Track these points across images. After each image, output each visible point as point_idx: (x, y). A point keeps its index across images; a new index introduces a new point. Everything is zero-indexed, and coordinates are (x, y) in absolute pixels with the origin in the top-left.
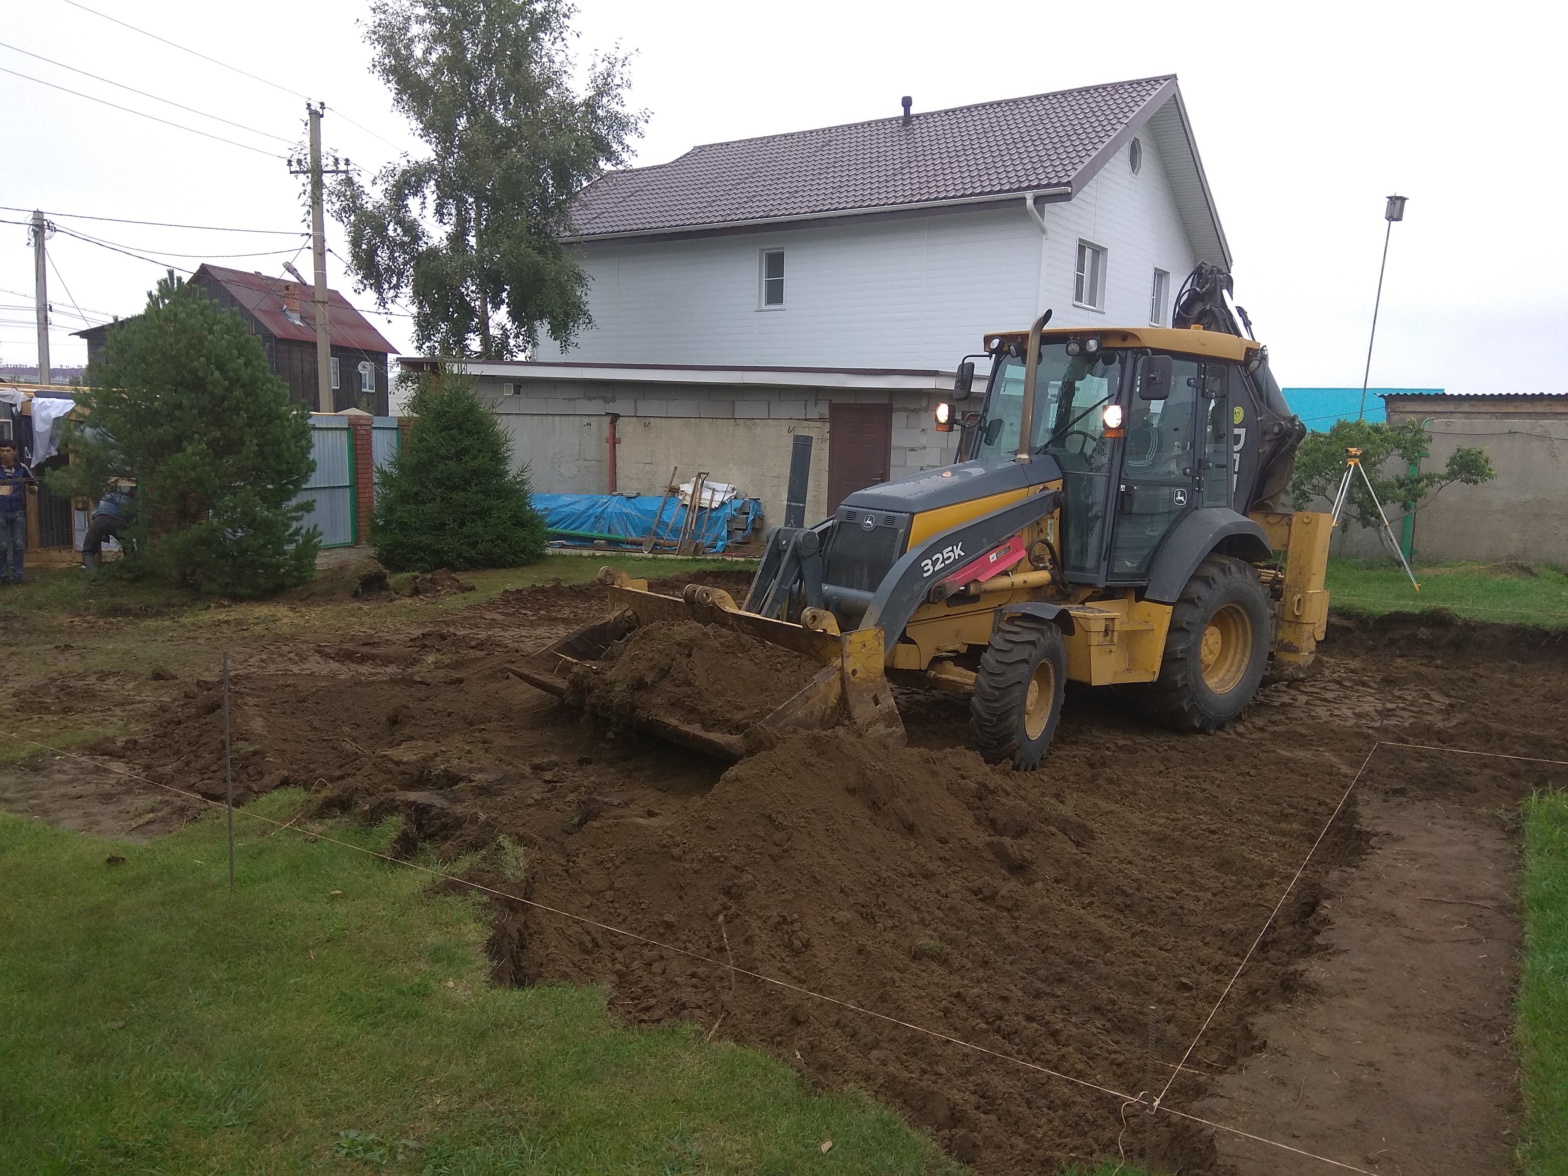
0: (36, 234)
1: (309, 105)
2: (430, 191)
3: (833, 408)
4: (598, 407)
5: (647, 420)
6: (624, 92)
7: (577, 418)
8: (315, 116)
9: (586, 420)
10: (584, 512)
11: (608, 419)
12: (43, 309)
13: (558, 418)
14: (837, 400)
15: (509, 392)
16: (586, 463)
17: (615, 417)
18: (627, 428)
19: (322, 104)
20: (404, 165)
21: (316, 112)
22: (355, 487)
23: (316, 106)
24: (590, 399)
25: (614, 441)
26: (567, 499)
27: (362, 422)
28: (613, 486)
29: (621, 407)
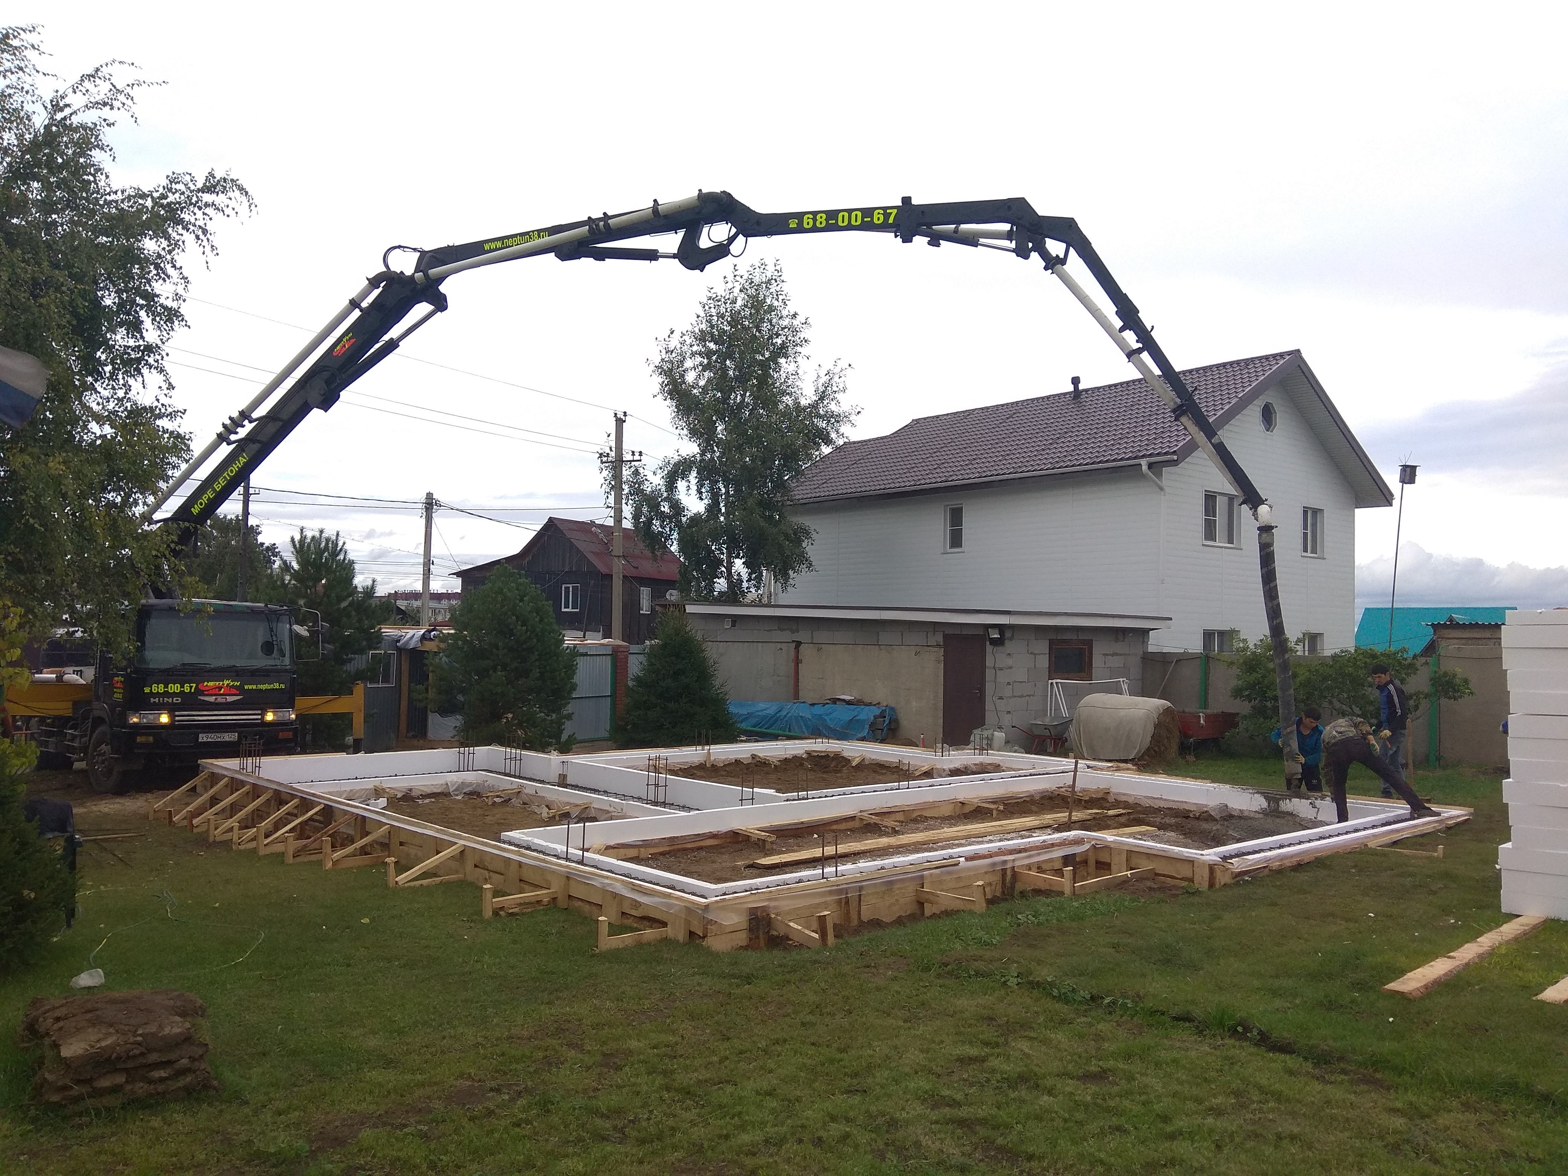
0: (427, 509)
1: (616, 414)
2: (693, 476)
3: (946, 637)
4: (787, 636)
5: (820, 646)
6: (839, 396)
7: (773, 645)
8: (620, 422)
9: (779, 646)
10: (773, 716)
11: (794, 645)
12: (428, 563)
13: (760, 644)
14: (949, 631)
15: (727, 625)
16: (779, 678)
17: (798, 644)
18: (806, 651)
19: (625, 413)
20: (677, 458)
21: (620, 419)
22: (613, 696)
23: (620, 415)
24: (782, 630)
25: (797, 662)
26: (762, 705)
27: (621, 649)
28: (796, 696)
29: (803, 636)
